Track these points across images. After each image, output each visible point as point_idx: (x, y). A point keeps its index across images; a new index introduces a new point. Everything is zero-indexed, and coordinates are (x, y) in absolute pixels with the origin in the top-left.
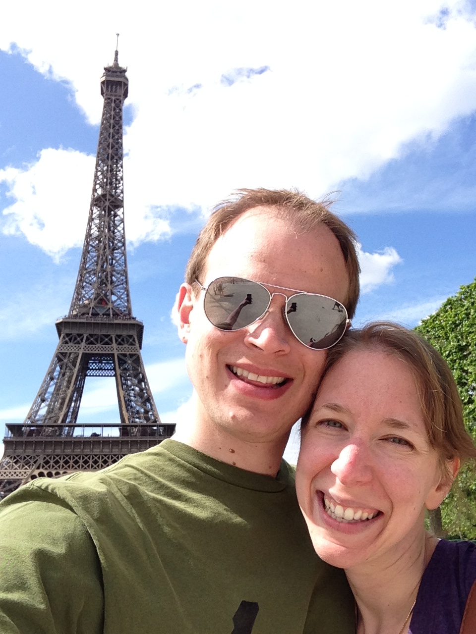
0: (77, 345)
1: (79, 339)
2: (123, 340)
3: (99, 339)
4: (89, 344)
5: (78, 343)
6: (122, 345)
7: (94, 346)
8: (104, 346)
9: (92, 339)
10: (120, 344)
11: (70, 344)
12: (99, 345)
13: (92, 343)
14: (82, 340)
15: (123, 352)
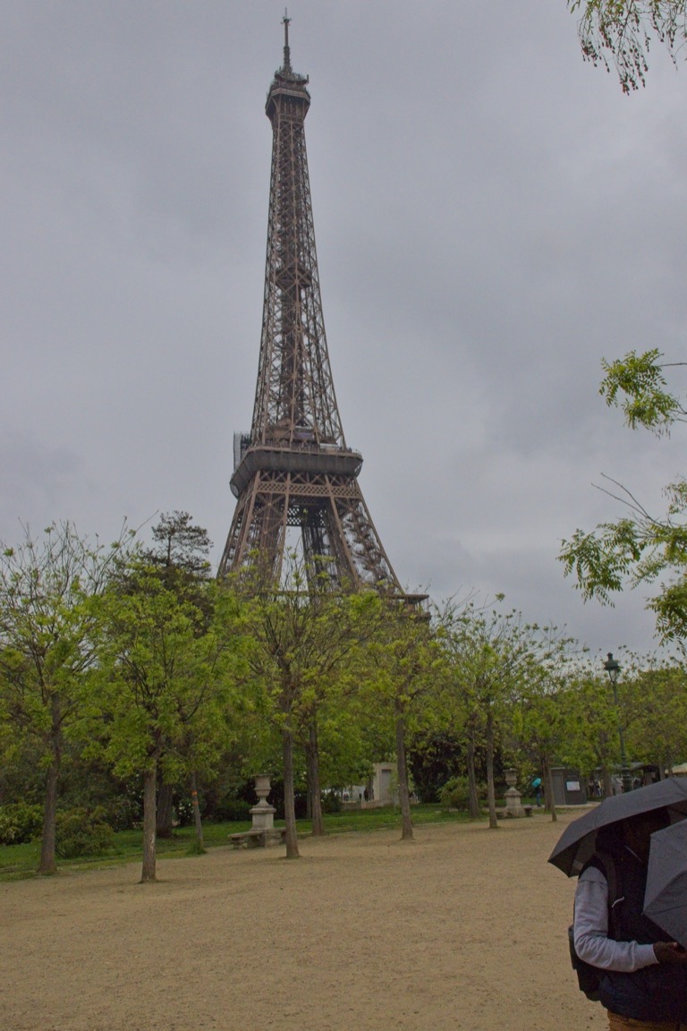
0: (281, 484)
1: (281, 475)
2: (338, 479)
3: (308, 476)
4: (295, 482)
5: (281, 480)
6: (337, 485)
7: (302, 486)
8: (315, 486)
9: (298, 476)
10: (334, 484)
11: (273, 482)
12: (309, 484)
13: (298, 481)
14: (285, 476)
15: (341, 496)
